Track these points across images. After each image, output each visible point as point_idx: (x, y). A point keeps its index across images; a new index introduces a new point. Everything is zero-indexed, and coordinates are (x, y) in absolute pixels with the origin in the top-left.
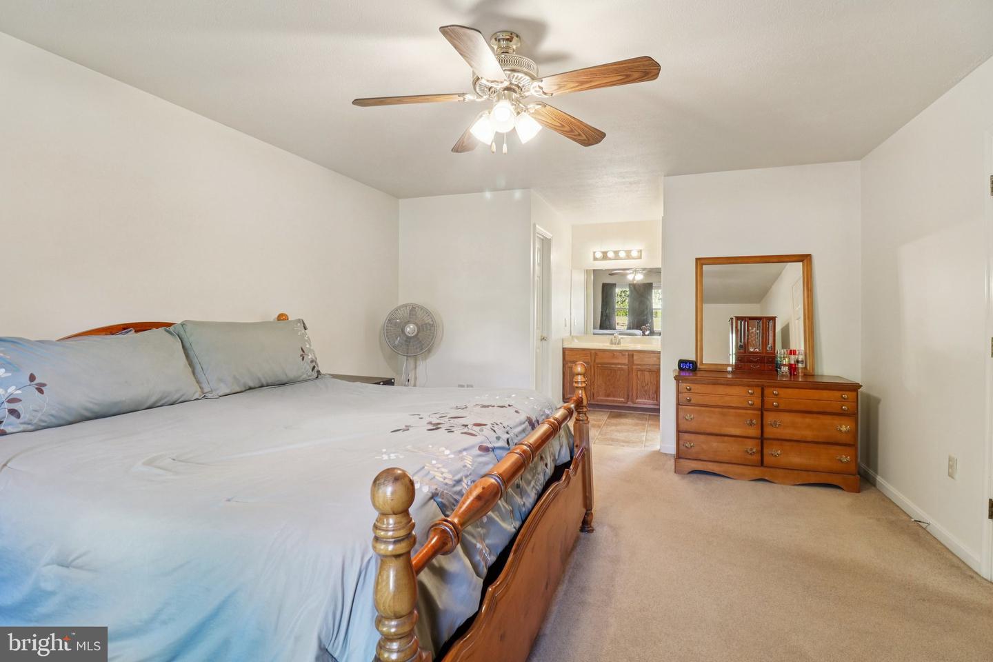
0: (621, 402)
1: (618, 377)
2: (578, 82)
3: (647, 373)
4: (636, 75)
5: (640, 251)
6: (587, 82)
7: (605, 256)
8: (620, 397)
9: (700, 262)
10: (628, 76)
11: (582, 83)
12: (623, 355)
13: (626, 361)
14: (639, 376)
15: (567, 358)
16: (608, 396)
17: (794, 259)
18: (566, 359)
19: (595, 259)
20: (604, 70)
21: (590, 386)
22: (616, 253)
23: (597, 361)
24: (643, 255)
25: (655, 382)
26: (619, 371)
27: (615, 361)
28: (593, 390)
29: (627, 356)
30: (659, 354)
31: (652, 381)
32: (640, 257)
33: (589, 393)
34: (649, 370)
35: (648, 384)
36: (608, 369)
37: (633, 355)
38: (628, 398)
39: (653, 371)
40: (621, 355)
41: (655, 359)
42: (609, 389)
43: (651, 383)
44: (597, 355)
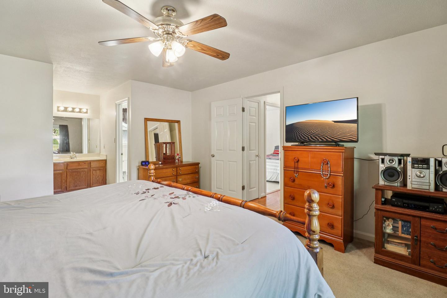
1: (82, 175)
2: (202, 48)
3: (98, 171)
4: (220, 56)
5: (87, 109)
6: (204, 50)
7: (66, 110)
8: (83, 186)
9: (147, 120)
10: (218, 55)
11: (203, 50)
13: (86, 167)
14: (94, 173)
16: (76, 186)
17: (176, 122)
19: (58, 111)
20: (215, 50)
21: (64, 183)
22: (73, 109)
23: (68, 168)
24: (89, 112)
25: (103, 175)
26: (82, 172)
27: (80, 167)
28: (66, 185)
29: (87, 164)
30: (106, 161)
31: (101, 175)
32: (87, 112)
33: (63, 187)
34: (99, 170)
35: (99, 176)
36: (75, 172)
37: (90, 163)
38: (88, 185)
39: (102, 170)
40: (83, 163)
41: (102, 164)
42: (76, 183)
43: (100, 176)
44: (69, 165)
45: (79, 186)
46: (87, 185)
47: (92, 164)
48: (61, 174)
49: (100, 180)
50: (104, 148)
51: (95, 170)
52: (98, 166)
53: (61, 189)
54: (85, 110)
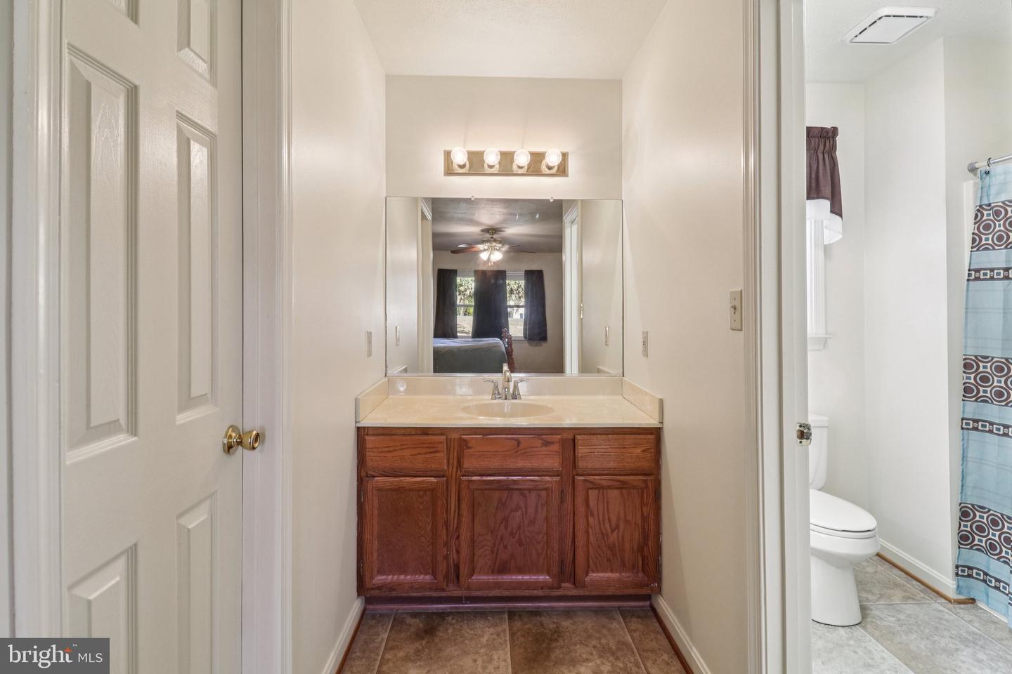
0: (543, 586)
1: (531, 511)
3: (616, 493)
5: (564, 154)
7: (476, 165)
8: (538, 572)
12: (547, 443)
13: (554, 463)
14: (592, 503)
15: (373, 460)
16: (503, 570)
18: (369, 463)
19: (449, 172)
21: (446, 544)
22: (506, 156)
23: (468, 464)
24: (572, 165)
25: (639, 521)
26: (534, 494)
27: (521, 464)
28: (455, 556)
29: (556, 447)
30: (655, 434)
31: (629, 517)
32: (562, 170)
33: (442, 568)
34: (623, 486)
35: (617, 527)
36: (501, 487)
37: (574, 440)
38: (562, 572)
39: (634, 487)
40: (539, 443)
41: (636, 454)
42: (505, 547)
43: (627, 522)
44: (469, 448)
45: (520, 571)
46: (556, 569)
47: (581, 450)
48: (432, 490)
49: (627, 546)
50: (645, 353)
51: (600, 488)
52: (612, 465)
53: (434, 575)
54: (553, 159)
